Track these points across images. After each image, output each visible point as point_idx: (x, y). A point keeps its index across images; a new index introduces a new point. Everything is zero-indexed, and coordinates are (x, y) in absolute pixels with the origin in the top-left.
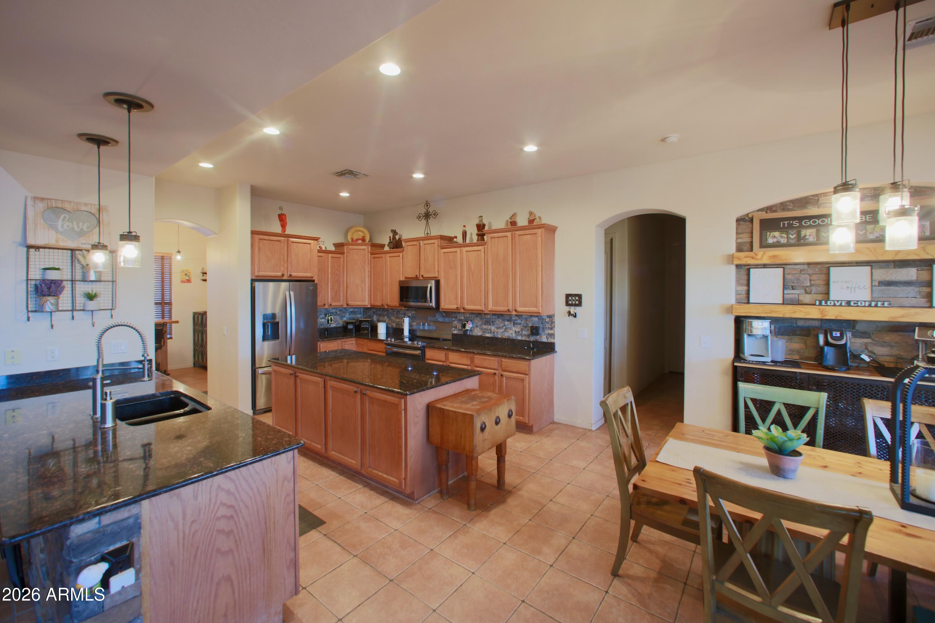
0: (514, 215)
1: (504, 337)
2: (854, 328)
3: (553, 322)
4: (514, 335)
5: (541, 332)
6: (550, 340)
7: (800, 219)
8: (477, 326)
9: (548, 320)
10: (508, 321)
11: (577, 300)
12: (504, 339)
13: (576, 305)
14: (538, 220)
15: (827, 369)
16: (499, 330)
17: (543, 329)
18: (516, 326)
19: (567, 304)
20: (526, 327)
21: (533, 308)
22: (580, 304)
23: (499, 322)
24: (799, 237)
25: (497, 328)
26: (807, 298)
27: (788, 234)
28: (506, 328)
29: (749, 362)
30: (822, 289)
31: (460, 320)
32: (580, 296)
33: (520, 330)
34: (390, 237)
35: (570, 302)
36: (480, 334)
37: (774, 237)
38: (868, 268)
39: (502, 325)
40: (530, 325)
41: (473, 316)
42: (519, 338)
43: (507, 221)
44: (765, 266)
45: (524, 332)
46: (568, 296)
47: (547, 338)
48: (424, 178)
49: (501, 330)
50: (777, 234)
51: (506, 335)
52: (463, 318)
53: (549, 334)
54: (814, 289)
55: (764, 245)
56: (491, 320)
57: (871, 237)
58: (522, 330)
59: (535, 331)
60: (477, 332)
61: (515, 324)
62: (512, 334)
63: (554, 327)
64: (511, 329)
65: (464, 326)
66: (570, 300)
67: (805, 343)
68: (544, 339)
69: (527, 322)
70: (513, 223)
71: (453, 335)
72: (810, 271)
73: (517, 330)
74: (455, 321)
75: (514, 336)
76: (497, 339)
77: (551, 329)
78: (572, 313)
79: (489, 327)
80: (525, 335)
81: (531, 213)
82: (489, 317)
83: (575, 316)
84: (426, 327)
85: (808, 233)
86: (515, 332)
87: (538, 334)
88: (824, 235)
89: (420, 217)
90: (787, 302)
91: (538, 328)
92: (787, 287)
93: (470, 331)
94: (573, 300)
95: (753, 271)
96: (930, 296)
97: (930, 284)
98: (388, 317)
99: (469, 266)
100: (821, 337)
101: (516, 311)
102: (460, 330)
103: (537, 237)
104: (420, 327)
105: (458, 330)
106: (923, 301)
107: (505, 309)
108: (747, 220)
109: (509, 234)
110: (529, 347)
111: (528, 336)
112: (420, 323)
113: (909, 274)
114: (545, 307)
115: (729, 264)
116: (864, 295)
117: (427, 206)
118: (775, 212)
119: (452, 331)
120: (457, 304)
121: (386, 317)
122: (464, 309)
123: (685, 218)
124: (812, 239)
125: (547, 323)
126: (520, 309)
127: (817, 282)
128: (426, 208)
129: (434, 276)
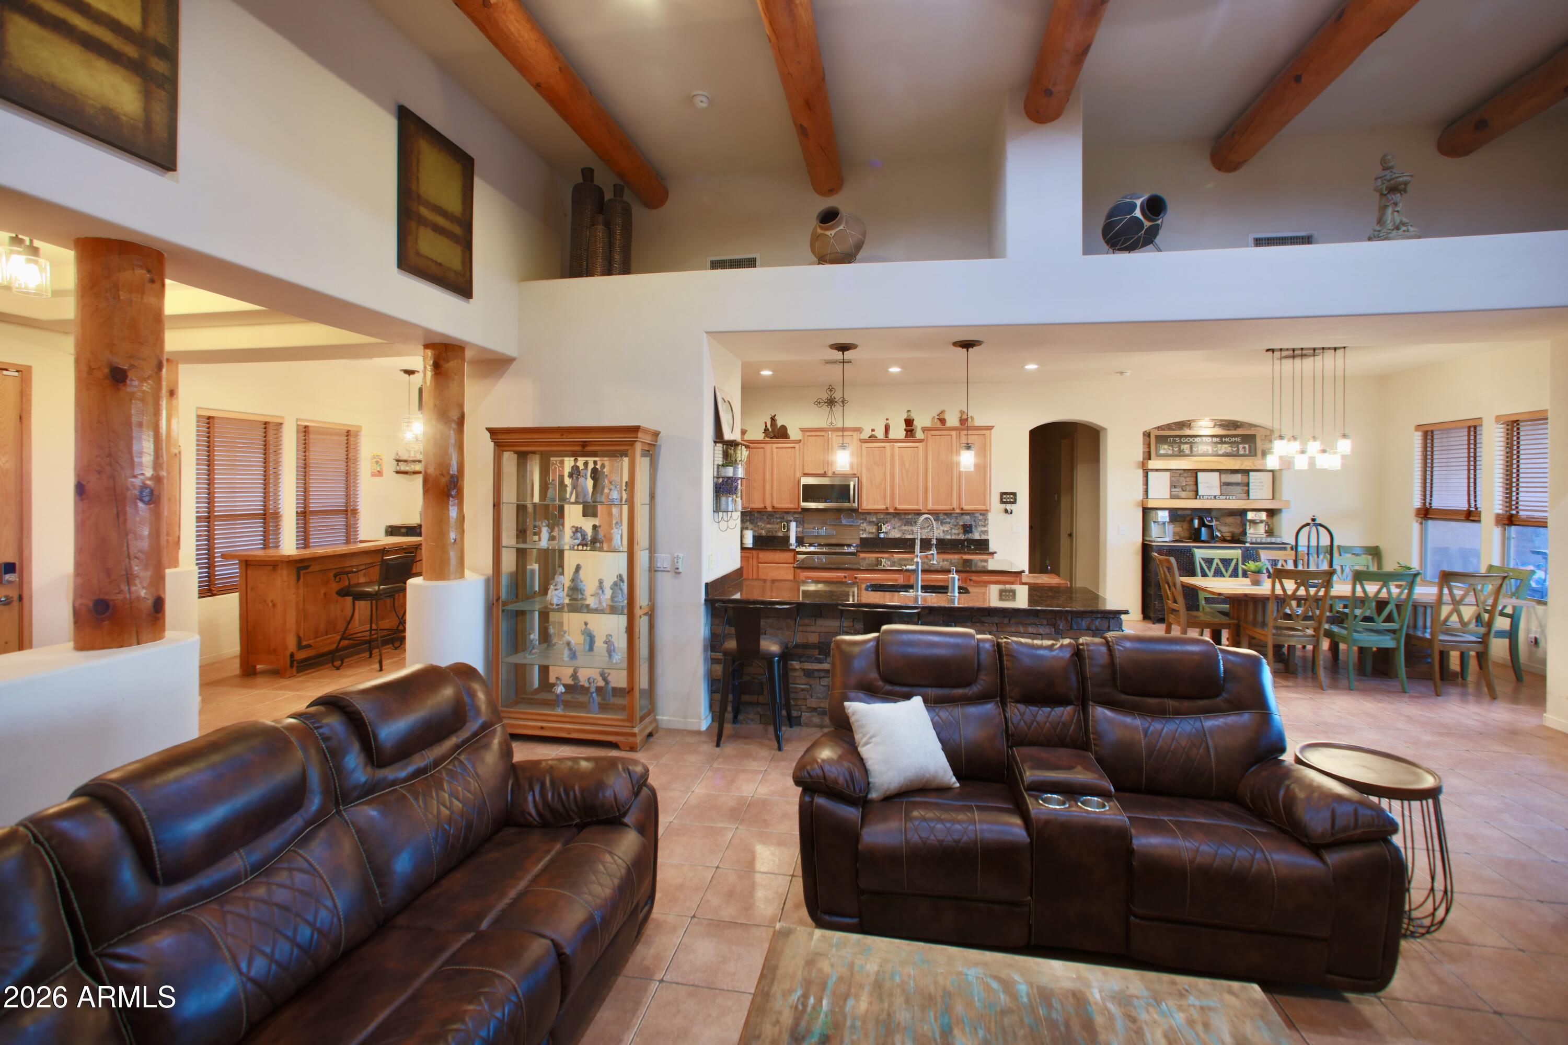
0: (942, 412)
1: (930, 537)
2: (1210, 513)
3: (986, 520)
4: (941, 534)
5: (974, 529)
6: (984, 537)
7: (1181, 436)
8: (894, 528)
9: (981, 517)
10: (934, 520)
11: (1012, 498)
13: (1011, 503)
14: (970, 420)
15: (1204, 542)
16: (923, 531)
17: (976, 526)
18: (944, 526)
19: (1002, 502)
20: (956, 526)
22: (1015, 502)
24: (1181, 451)
25: (921, 528)
26: (1183, 494)
27: (1173, 447)
28: (932, 529)
29: (1157, 542)
30: (1193, 488)
31: (871, 523)
32: (1014, 494)
33: (949, 529)
34: (766, 423)
35: (1005, 501)
36: (898, 536)
37: (1165, 449)
38: (1218, 474)
39: (926, 525)
40: (961, 523)
41: (889, 516)
42: (949, 537)
43: (934, 417)
44: (1157, 470)
45: (954, 531)
46: (1002, 494)
47: (980, 535)
49: (926, 531)
50: (1166, 447)
52: (874, 519)
53: (982, 531)
54: (1188, 488)
55: (1159, 456)
56: (912, 520)
57: (1220, 452)
58: (951, 529)
59: (967, 529)
60: (896, 534)
61: (942, 523)
62: (939, 534)
63: (988, 524)
64: (939, 529)
65: (880, 528)
66: (1005, 499)
67: (1182, 527)
68: (976, 536)
69: (959, 521)
70: (943, 421)
71: (861, 539)
72: (1186, 475)
73: (946, 529)
74: (865, 523)
77: (985, 526)
78: (1009, 510)
79: (910, 528)
80: (955, 534)
82: (910, 517)
83: (1011, 513)
84: (823, 532)
85: (1186, 447)
86: (944, 531)
87: (971, 532)
88: (1194, 449)
89: (819, 403)
90: (1172, 497)
91: (970, 526)
92: (1173, 486)
93: (886, 533)
94: (1008, 498)
95: (1150, 474)
96: (1248, 492)
97: (1248, 485)
98: (751, 523)
99: (902, 464)
100: (1196, 522)
101: (962, 509)
102: (872, 533)
103: (985, 438)
104: (813, 532)
105: (870, 533)
106: (1245, 495)
107: (948, 507)
108: (1147, 435)
109: (954, 433)
110: (963, 545)
111: (958, 534)
112: (814, 528)
113: (1238, 478)
114: (990, 504)
115: (1139, 468)
116: (1217, 492)
117: (831, 391)
118: (1164, 430)
119: (859, 535)
120: (885, 504)
121: (748, 523)
122: (896, 509)
123: (1104, 429)
124: (1187, 452)
125: (981, 520)
126: (964, 508)
127: (1190, 483)
128: (829, 393)
129: (854, 473)
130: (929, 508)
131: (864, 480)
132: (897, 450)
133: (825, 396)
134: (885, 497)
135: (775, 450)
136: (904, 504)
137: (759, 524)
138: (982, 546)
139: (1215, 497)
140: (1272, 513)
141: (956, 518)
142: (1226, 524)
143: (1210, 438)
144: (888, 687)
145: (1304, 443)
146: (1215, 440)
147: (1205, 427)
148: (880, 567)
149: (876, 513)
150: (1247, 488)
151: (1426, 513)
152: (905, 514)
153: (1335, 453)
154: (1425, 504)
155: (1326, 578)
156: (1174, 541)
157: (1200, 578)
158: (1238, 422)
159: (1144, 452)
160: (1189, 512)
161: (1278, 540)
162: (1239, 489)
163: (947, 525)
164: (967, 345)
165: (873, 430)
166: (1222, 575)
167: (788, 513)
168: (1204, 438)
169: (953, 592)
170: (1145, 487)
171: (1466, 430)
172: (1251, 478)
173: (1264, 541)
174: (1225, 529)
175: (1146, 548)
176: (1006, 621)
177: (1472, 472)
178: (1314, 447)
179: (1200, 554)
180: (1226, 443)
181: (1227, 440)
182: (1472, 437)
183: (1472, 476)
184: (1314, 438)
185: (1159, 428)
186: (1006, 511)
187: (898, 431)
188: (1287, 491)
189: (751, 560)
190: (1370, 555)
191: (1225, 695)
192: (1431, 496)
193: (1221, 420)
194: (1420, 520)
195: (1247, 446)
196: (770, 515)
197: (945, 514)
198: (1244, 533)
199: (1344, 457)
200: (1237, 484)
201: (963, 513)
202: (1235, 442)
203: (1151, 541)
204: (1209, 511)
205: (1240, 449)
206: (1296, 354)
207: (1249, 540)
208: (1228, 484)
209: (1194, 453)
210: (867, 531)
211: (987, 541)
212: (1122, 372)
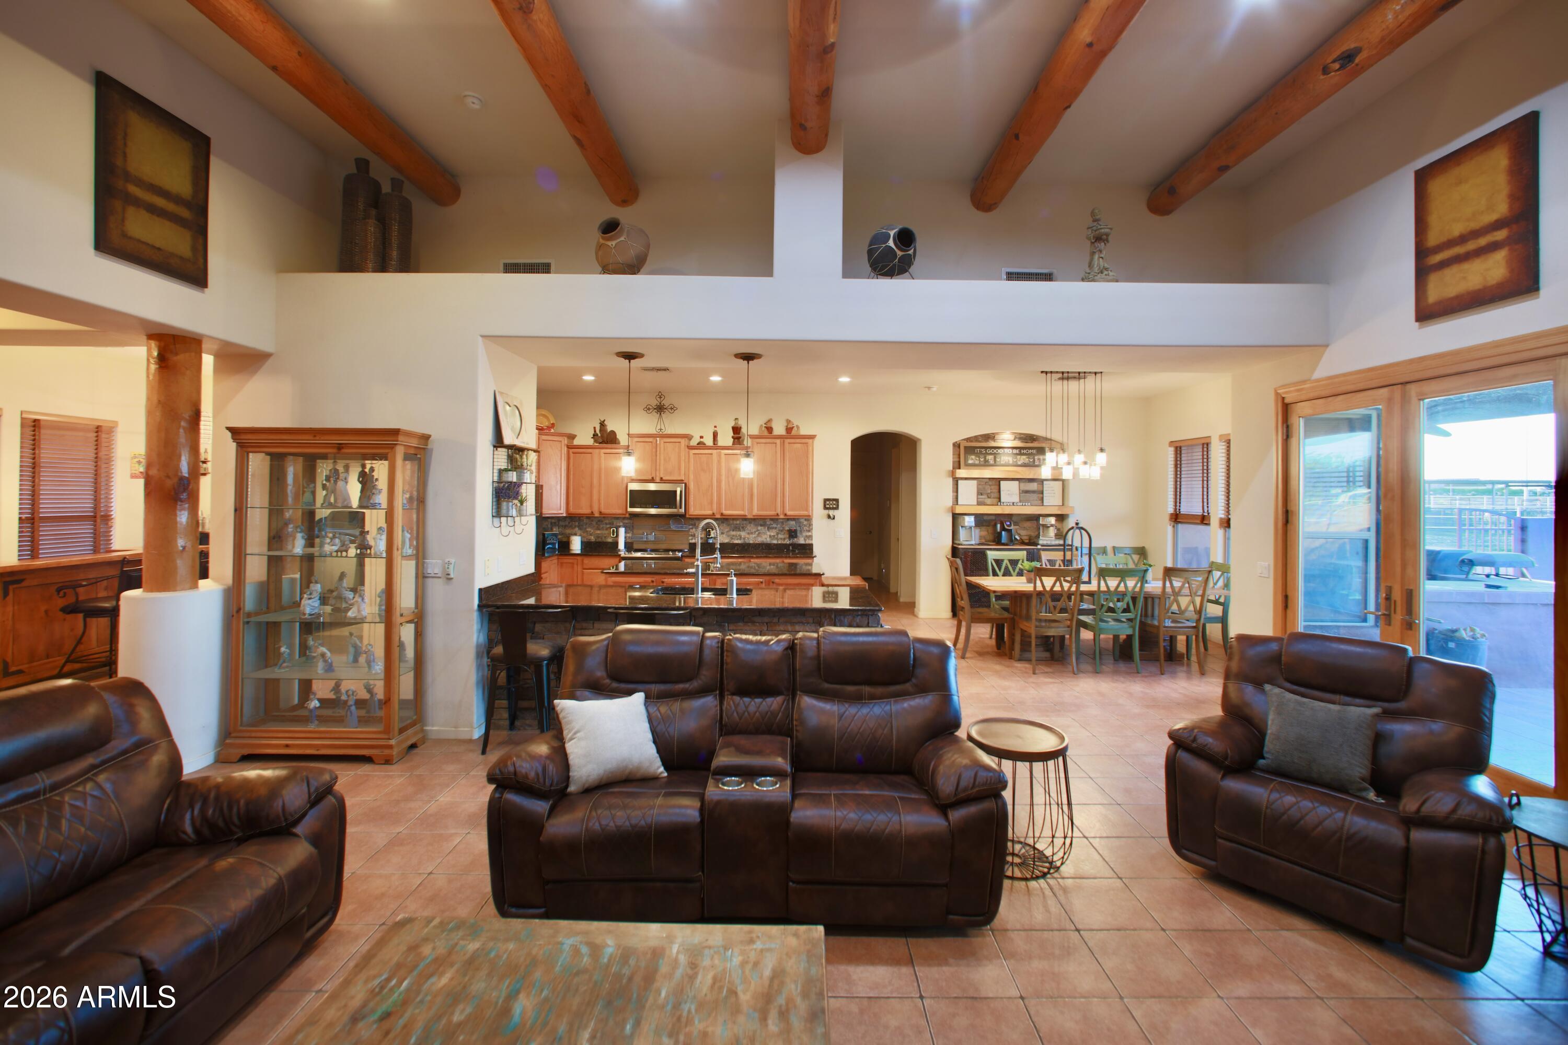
0: (770, 421)
1: (757, 542)
2: (1011, 519)
3: (810, 525)
5: (798, 534)
6: (808, 542)
7: (986, 448)
8: (722, 533)
9: (805, 523)
10: (762, 526)
11: (835, 505)
12: (758, 544)
13: (833, 509)
14: (795, 429)
15: (1004, 544)
16: (751, 535)
17: (801, 531)
18: (771, 530)
19: (825, 508)
20: (782, 531)
21: (803, 511)
22: (837, 508)
23: (751, 527)
24: (986, 461)
25: (748, 534)
26: (989, 501)
27: (979, 457)
28: (759, 533)
29: (964, 545)
30: (997, 495)
32: (837, 500)
33: (775, 534)
34: (595, 428)
35: (828, 507)
36: (727, 541)
37: (972, 459)
38: (1018, 482)
39: (754, 531)
40: (787, 528)
41: (716, 522)
42: (775, 542)
43: (761, 426)
44: (966, 479)
45: (780, 536)
46: (826, 500)
47: (805, 540)
48: (722, 381)
49: (753, 536)
50: (973, 457)
51: (759, 540)
53: (806, 536)
54: (992, 495)
55: (968, 465)
56: (742, 526)
57: (1019, 463)
58: (778, 534)
59: (793, 534)
60: (724, 539)
61: (769, 529)
62: (766, 538)
63: (812, 529)
64: (765, 533)
65: (709, 534)
66: (828, 505)
67: (987, 531)
68: (801, 541)
69: (784, 526)
70: (770, 429)
71: (691, 544)
72: (990, 483)
73: (772, 534)
74: (694, 528)
75: (768, 540)
76: (750, 544)
77: (809, 531)
78: (831, 516)
79: (738, 533)
80: (781, 539)
81: (788, 421)
82: (738, 522)
83: (834, 518)
84: (651, 537)
86: (770, 536)
87: (796, 537)
88: (998, 460)
89: (649, 409)
90: (979, 503)
91: (795, 531)
92: (980, 493)
93: (715, 538)
94: (831, 504)
95: (960, 482)
96: (1042, 499)
97: (1042, 493)
98: (580, 529)
99: (729, 471)
100: (999, 526)
101: (786, 515)
102: (702, 538)
103: (807, 447)
104: (642, 538)
106: (1039, 502)
107: (773, 513)
108: (957, 446)
109: (778, 441)
110: (788, 549)
111: (784, 539)
112: (643, 534)
113: (1033, 487)
114: (812, 510)
115: (949, 477)
116: (1016, 499)
117: (660, 397)
118: (972, 442)
119: (688, 540)
120: (712, 510)
121: (577, 529)
122: (722, 514)
123: (919, 440)
124: (992, 462)
125: (805, 526)
126: (789, 513)
127: (994, 491)
128: (659, 399)
129: (679, 478)
130: (754, 514)
131: (692, 486)
132: (722, 456)
133: (654, 402)
134: (711, 503)
135: (603, 455)
136: (729, 510)
137: (588, 530)
138: (807, 551)
139: (1013, 503)
140: (1061, 518)
141: (782, 523)
142: (1025, 529)
143: (1011, 450)
144: (615, 685)
145: (1071, 456)
146: (1015, 451)
147: (1006, 440)
148: (708, 572)
149: (705, 518)
150: (1041, 495)
151: (1177, 518)
152: (733, 519)
153: (1095, 465)
154: (1175, 509)
155: (1077, 575)
156: (979, 544)
157: (991, 577)
158: (1034, 435)
159: (954, 462)
160: (993, 518)
162: (1035, 496)
163: (774, 531)
164: (748, 357)
165: (701, 437)
166: (1010, 575)
167: (617, 518)
168: (1006, 450)
169: (732, 594)
170: (955, 494)
171: (1201, 446)
172: (1044, 487)
173: (1052, 543)
174: (1023, 533)
175: (955, 549)
176: (775, 620)
177: (1205, 482)
178: (1079, 458)
179: (992, 555)
180: (1024, 454)
181: (1025, 451)
182: (1205, 453)
183: (1205, 486)
184: (1079, 452)
185: (968, 440)
186: (829, 517)
187: (726, 439)
188: (1074, 500)
189: (576, 566)
190: (1139, 554)
191: (914, 680)
192: (1180, 503)
193: (1020, 434)
194: (1172, 523)
195: (1036, 458)
196: (599, 521)
197: (772, 519)
198: (1038, 536)
199: (1102, 468)
200: (1034, 492)
201: (788, 519)
202: (1028, 454)
203: (959, 544)
204: (1010, 516)
205: (1033, 460)
206: (1065, 376)
207: (1041, 542)
208: (1027, 492)
209: (998, 463)
211: (811, 545)
212: (929, 388)
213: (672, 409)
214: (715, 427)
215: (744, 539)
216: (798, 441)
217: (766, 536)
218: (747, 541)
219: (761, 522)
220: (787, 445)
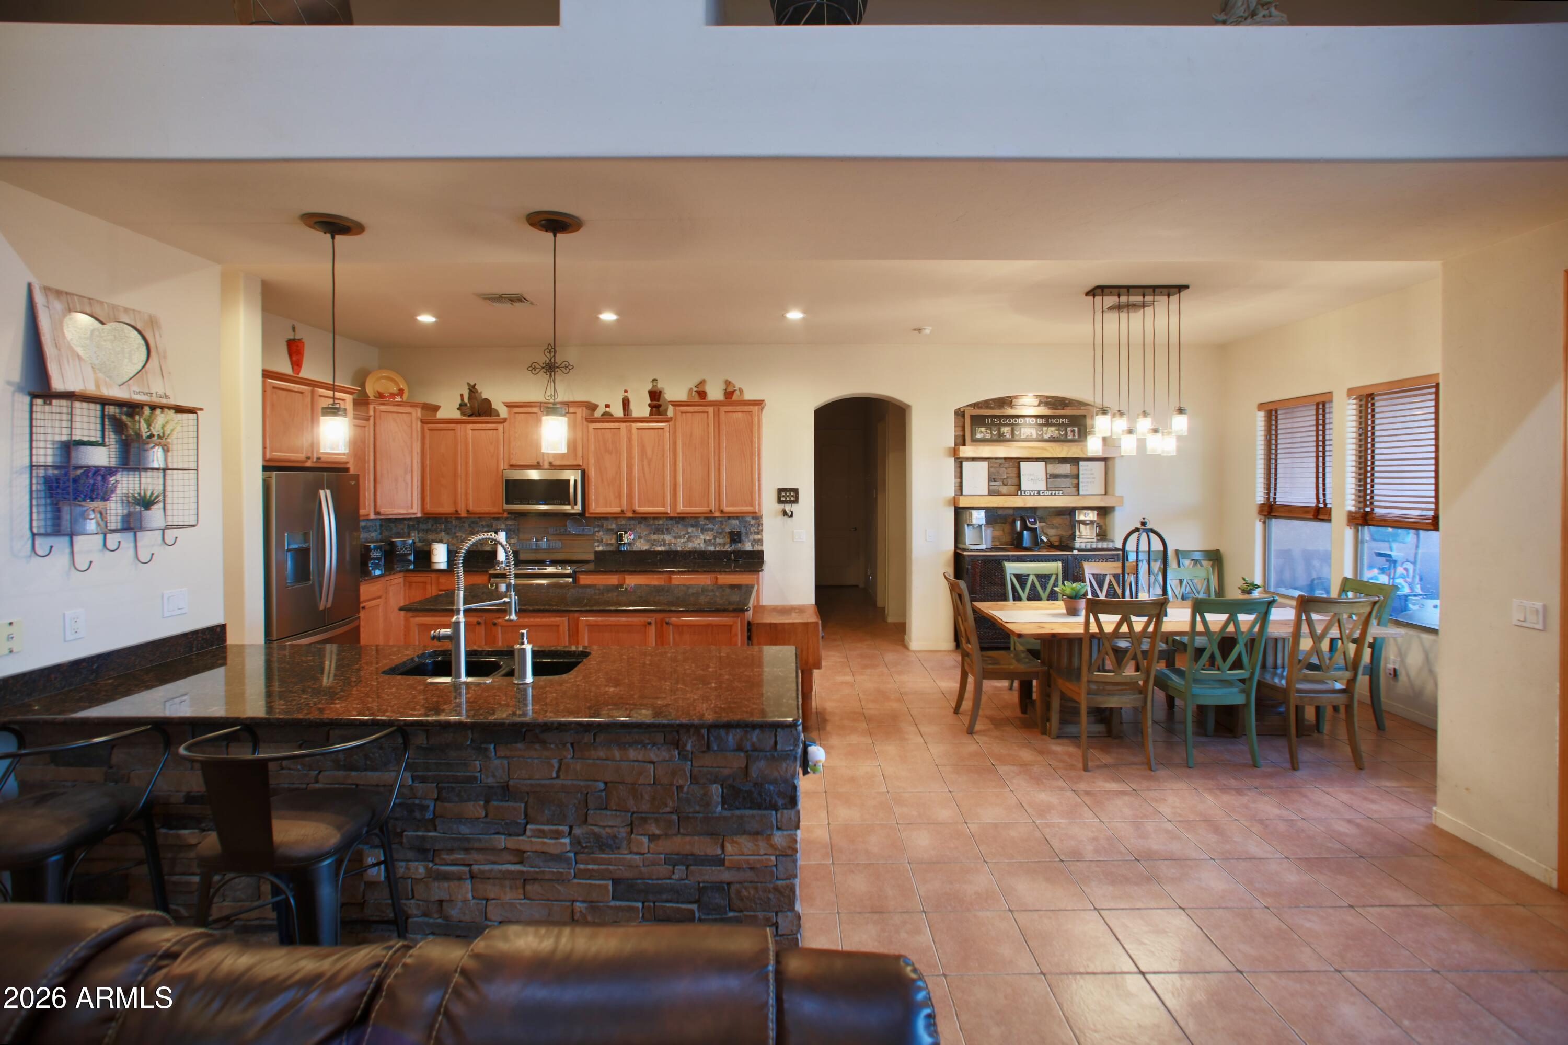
0: (702, 382)
1: (687, 549)
2: (1035, 513)
3: (760, 524)
4: (702, 545)
5: (743, 538)
6: (757, 548)
7: (1000, 416)
8: (640, 538)
9: (753, 522)
10: (692, 526)
11: (792, 496)
12: (687, 551)
13: (791, 502)
14: (738, 393)
15: (1026, 549)
16: (679, 540)
17: (747, 534)
18: (705, 533)
19: (780, 501)
20: (721, 533)
21: (747, 506)
22: (796, 501)
23: (678, 529)
24: (1000, 434)
25: (675, 538)
26: (1004, 489)
27: (991, 429)
28: (690, 537)
29: (972, 551)
30: (1015, 481)
31: (609, 530)
32: (796, 491)
33: (712, 538)
34: (462, 395)
35: (784, 499)
36: (645, 548)
37: (982, 432)
38: (1044, 463)
39: (682, 533)
40: (728, 530)
41: (632, 522)
42: (712, 548)
43: (691, 389)
44: (973, 459)
45: (718, 541)
46: (780, 491)
47: (753, 546)
48: (617, 320)
49: (682, 541)
50: (983, 429)
51: (690, 546)
52: (614, 526)
53: (754, 540)
54: (1010, 481)
55: (975, 441)
56: (666, 527)
57: (1046, 437)
58: (715, 538)
59: (735, 537)
60: (642, 546)
61: (703, 531)
62: (699, 544)
63: (762, 530)
64: (698, 537)
65: (620, 538)
66: (783, 496)
67: (1003, 530)
68: (748, 547)
69: (723, 527)
70: (702, 394)
71: (596, 552)
72: (1007, 465)
73: (707, 538)
74: (599, 531)
76: (676, 552)
77: (758, 533)
78: (788, 512)
79: (662, 537)
80: (720, 544)
81: (728, 383)
82: (661, 522)
83: (792, 516)
84: (544, 544)
85: (1006, 430)
86: (705, 541)
87: (740, 541)
88: (1017, 433)
89: (535, 368)
90: (992, 493)
91: (739, 533)
92: (992, 479)
93: (629, 544)
94: (787, 496)
95: (965, 464)
96: (1077, 486)
97: (1077, 477)
98: (448, 534)
99: (643, 451)
100: (1018, 524)
101: (725, 511)
102: (611, 545)
103: (751, 416)
104: (530, 545)
105: (608, 545)
106: (1074, 490)
107: (705, 509)
108: (960, 414)
109: (711, 410)
110: (729, 559)
111: (724, 545)
112: (532, 539)
113: (1066, 468)
114: (760, 505)
115: (950, 456)
116: (1042, 486)
118: (980, 408)
119: (593, 547)
120: (621, 506)
121: (443, 533)
122: (634, 512)
123: (909, 407)
124: (1008, 436)
125: (752, 526)
126: (728, 509)
127: (1012, 475)
128: (548, 355)
129: (575, 463)
130: (679, 511)
131: (592, 473)
132: (634, 431)
133: (542, 359)
134: (620, 497)
135: (470, 432)
136: (645, 506)
137: (459, 534)
138: (754, 561)
139: (1039, 492)
140: (1104, 511)
141: (720, 522)
142: (1053, 526)
143: (1034, 419)
145: (1133, 420)
146: (1040, 421)
147: (1028, 405)
149: (615, 517)
150: (1076, 481)
151: (1270, 510)
152: (654, 518)
153: (1169, 433)
154: (1268, 499)
155: (1158, 608)
156: (992, 549)
157: (1011, 602)
158: (1066, 399)
159: (956, 437)
160: (1011, 512)
161: (1111, 546)
162: (1068, 482)
163: (710, 533)
164: (555, 223)
165: (607, 406)
167: (498, 519)
168: (1027, 419)
169: (523, 671)
170: (959, 480)
171: (1314, 407)
172: (1081, 468)
173: (1094, 546)
174: (1051, 532)
175: (958, 557)
177: (1321, 459)
178: (1144, 425)
179: (1012, 568)
180: (1052, 425)
181: (1054, 421)
182: (1321, 417)
183: (1321, 464)
184: (1145, 414)
185: (975, 405)
186: (785, 513)
187: (640, 408)
188: (1121, 487)
190: (1210, 560)
192: (1275, 489)
193: (1047, 397)
194: (1263, 517)
195: (1076, 429)
196: (473, 522)
197: (707, 518)
198: (1073, 537)
199: (1179, 438)
200: (1066, 476)
201: (730, 517)
202: (1063, 424)
203: (964, 550)
204: (1034, 510)
205: (1069, 433)
207: (1077, 545)
208: (1055, 476)
209: (1017, 438)
210: (603, 542)
211: (761, 552)
212: (919, 330)
213: (566, 367)
214: (626, 391)
215: (670, 544)
216: (739, 408)
217: (700, 541)
218: (673, 548)
219: (693, 522)
220: (722, 415)
